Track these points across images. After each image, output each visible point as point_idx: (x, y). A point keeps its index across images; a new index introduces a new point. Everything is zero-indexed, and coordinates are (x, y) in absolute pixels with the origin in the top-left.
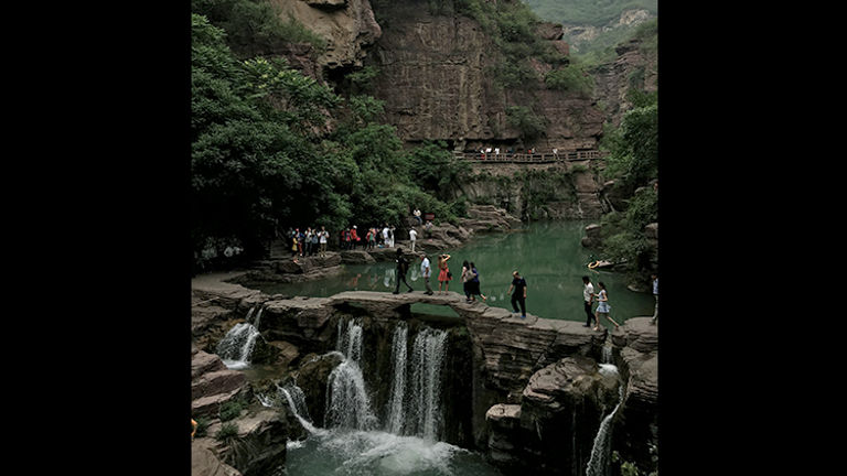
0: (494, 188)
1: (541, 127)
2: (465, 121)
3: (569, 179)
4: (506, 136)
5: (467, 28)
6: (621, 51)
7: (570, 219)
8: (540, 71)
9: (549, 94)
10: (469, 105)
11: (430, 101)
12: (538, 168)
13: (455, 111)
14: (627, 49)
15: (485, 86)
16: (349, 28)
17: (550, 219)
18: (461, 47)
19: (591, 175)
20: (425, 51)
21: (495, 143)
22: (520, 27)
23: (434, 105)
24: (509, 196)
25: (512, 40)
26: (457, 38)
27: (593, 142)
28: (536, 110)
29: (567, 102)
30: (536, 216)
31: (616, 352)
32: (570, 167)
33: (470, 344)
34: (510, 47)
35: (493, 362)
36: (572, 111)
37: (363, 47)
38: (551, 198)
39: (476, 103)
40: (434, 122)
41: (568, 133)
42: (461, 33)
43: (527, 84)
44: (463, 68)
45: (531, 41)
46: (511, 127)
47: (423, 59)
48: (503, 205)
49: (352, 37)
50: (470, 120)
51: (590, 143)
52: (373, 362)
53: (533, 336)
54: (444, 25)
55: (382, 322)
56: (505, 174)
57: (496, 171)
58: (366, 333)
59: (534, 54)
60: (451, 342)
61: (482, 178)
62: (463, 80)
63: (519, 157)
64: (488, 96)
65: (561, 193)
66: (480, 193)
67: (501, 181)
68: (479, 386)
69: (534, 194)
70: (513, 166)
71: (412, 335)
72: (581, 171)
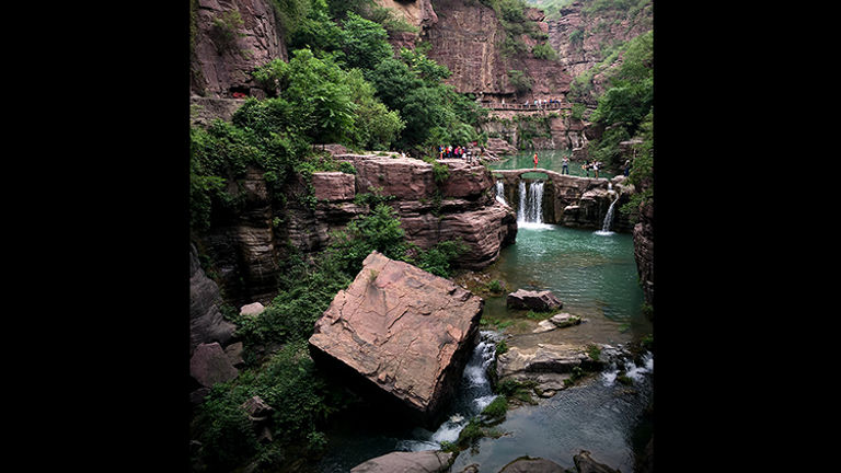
0: (500, 126)
1: (529, 85)
2: (483, 81)
3: (547, 122)
4: (507, 91)
5: (487, 16)
6: (564, 12)
7: (546, 149)
8: (529, 44)
9: (535, 62)
10: (487, 70)
11: (462, 66)
12: (526, 114)
13: (478, 74)
14: (570, 12)
15: (496, 56)
16: (416, 16)
17: (533, 149)
18: (484, 29)
19: (560, 119)
20: (460, 31)
21: (500, 96)
22: (516, 11)
23: (464, 69)
24: (510, 132)
25: (512, 20)
26: (481, 22)
27: (563, 96)
28: (528, 74)
29: (547, 68)
30: (524, 147)
31: (613, 186)
32: (548, 114)
33: (554, 187)
34: (510, 26)
35: (563, 193)
36: (550, 75)
37: (424, 28)
38: (534, 135)
39: (490, 68)
40: (464, 81)
41: (547, 90)
42: (484, 19)
43: (520, 54)
44: (484, 44)
45: (522, 21)
46: (511, 85)
47: (458, 36)
48: (506, 138)
49: (418, 22)
50: (486, 80)
51: (559, 99)
52: (509, 197)
53: (580, 182)
54: (473, 13)
55: (512, 181)
56: (507, 118)
57: (502, 116)
58: (505, 185)
59: (525, 32)
60: (546, 187)
61: (493, 120)
62: (484, 52)
63: (516, 106)
64: (498, 64)
65: (541, 131)
66: (491, 130)
67: (505, 122)
68: (557, 202)
69: (523, 132)
70: (512, 112)
71: (528, 185)
72: (554, 117)
